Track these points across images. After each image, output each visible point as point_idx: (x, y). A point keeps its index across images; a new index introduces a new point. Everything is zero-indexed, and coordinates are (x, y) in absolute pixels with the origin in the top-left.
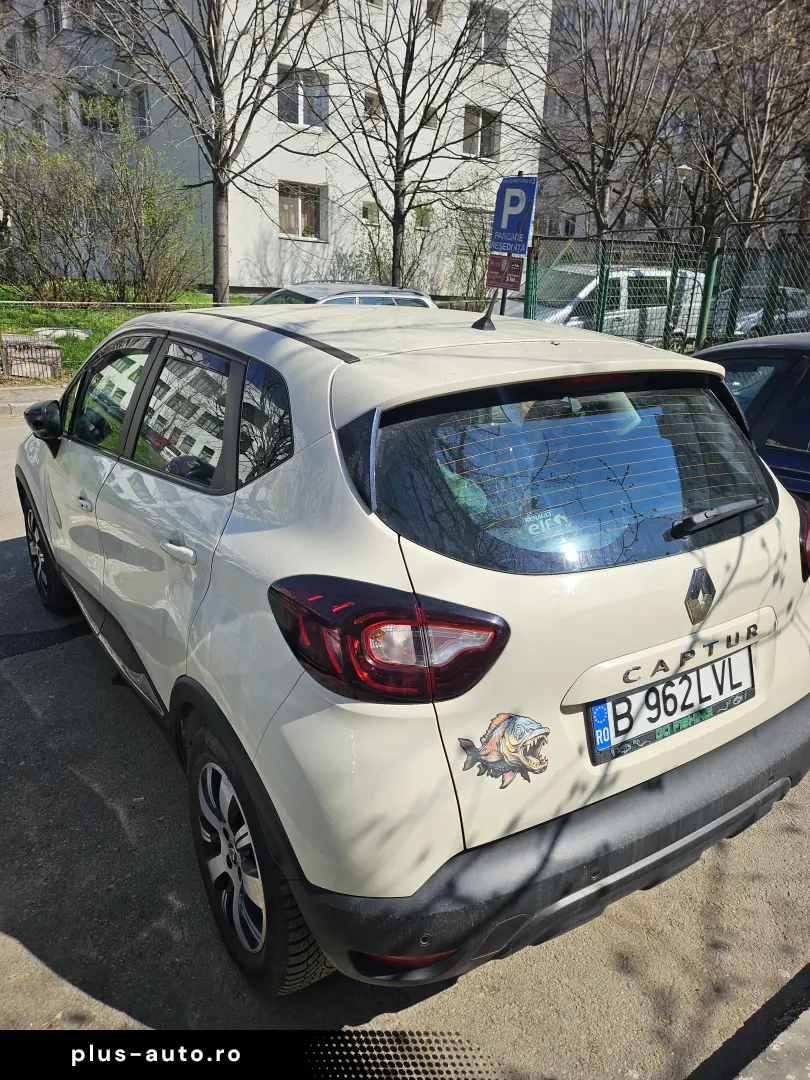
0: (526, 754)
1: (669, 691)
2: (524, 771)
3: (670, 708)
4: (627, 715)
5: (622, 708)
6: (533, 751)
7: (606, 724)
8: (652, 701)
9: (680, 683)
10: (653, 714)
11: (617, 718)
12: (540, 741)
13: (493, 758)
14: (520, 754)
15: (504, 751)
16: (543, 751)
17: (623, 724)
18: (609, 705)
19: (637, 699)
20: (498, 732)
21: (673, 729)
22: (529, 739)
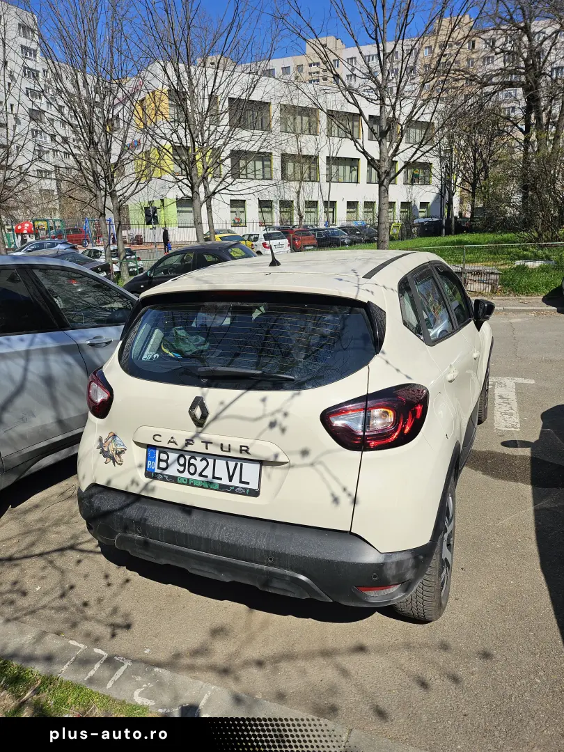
0: (116, 454)
1: (192, 461)
2: (114, 461)
3: (192, 471)
4: (166, 461)
5: (164, 457)
6: (119, 454)
7: (154, 460)
8: (182, 461)
9: (201, 460)
10: (181, 469)
11: (160, 460)
12: (123, 451)
13: (106, 449)
14: (114, 453)
15: (110, 448)
16: (123, 456)
17: (163, 465)
18: (157, 452)
19: (173, 456)
20: (110, 440)
21: (189, 483)
22: (119, 448)
